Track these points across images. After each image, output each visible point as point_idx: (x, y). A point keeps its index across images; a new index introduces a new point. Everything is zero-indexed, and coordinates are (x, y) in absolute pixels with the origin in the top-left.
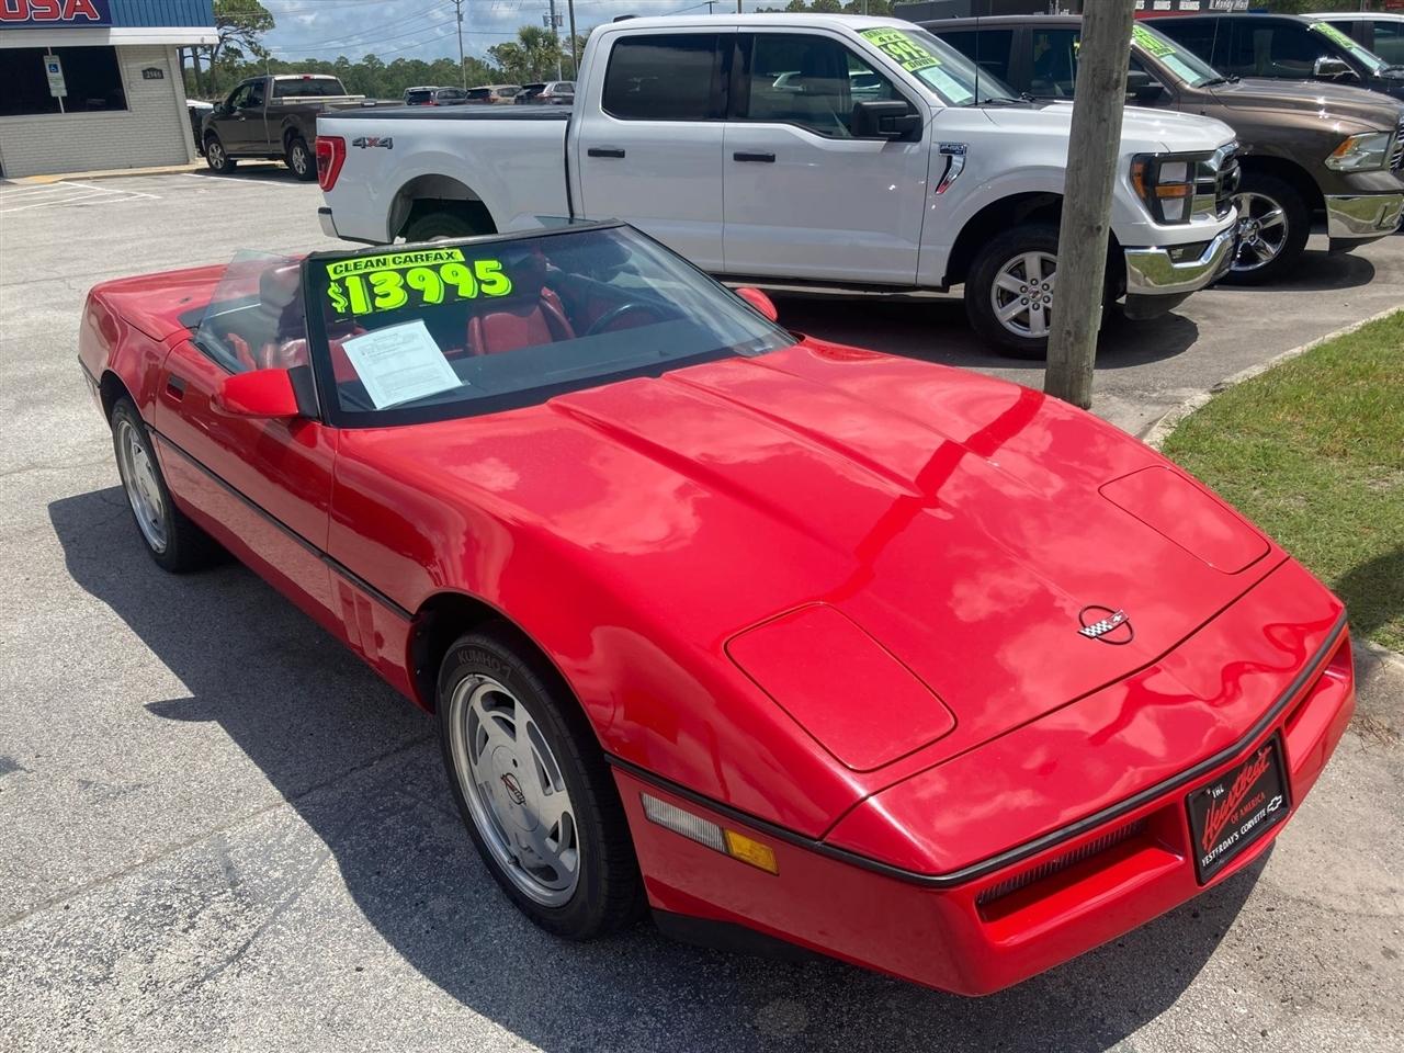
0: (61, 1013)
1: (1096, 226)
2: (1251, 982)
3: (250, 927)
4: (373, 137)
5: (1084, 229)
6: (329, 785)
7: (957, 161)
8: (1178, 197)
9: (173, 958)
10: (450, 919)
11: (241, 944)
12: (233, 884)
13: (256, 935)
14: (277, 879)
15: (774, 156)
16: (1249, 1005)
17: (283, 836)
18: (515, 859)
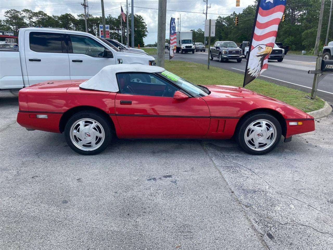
3: (244, 168)
6: (211, 158)
7: (121, 61)
9: (247, 173)
11: (248, 169)
12: (232, 167)
14: (234, 165)
17: (223, 163)
18: (255, 148)
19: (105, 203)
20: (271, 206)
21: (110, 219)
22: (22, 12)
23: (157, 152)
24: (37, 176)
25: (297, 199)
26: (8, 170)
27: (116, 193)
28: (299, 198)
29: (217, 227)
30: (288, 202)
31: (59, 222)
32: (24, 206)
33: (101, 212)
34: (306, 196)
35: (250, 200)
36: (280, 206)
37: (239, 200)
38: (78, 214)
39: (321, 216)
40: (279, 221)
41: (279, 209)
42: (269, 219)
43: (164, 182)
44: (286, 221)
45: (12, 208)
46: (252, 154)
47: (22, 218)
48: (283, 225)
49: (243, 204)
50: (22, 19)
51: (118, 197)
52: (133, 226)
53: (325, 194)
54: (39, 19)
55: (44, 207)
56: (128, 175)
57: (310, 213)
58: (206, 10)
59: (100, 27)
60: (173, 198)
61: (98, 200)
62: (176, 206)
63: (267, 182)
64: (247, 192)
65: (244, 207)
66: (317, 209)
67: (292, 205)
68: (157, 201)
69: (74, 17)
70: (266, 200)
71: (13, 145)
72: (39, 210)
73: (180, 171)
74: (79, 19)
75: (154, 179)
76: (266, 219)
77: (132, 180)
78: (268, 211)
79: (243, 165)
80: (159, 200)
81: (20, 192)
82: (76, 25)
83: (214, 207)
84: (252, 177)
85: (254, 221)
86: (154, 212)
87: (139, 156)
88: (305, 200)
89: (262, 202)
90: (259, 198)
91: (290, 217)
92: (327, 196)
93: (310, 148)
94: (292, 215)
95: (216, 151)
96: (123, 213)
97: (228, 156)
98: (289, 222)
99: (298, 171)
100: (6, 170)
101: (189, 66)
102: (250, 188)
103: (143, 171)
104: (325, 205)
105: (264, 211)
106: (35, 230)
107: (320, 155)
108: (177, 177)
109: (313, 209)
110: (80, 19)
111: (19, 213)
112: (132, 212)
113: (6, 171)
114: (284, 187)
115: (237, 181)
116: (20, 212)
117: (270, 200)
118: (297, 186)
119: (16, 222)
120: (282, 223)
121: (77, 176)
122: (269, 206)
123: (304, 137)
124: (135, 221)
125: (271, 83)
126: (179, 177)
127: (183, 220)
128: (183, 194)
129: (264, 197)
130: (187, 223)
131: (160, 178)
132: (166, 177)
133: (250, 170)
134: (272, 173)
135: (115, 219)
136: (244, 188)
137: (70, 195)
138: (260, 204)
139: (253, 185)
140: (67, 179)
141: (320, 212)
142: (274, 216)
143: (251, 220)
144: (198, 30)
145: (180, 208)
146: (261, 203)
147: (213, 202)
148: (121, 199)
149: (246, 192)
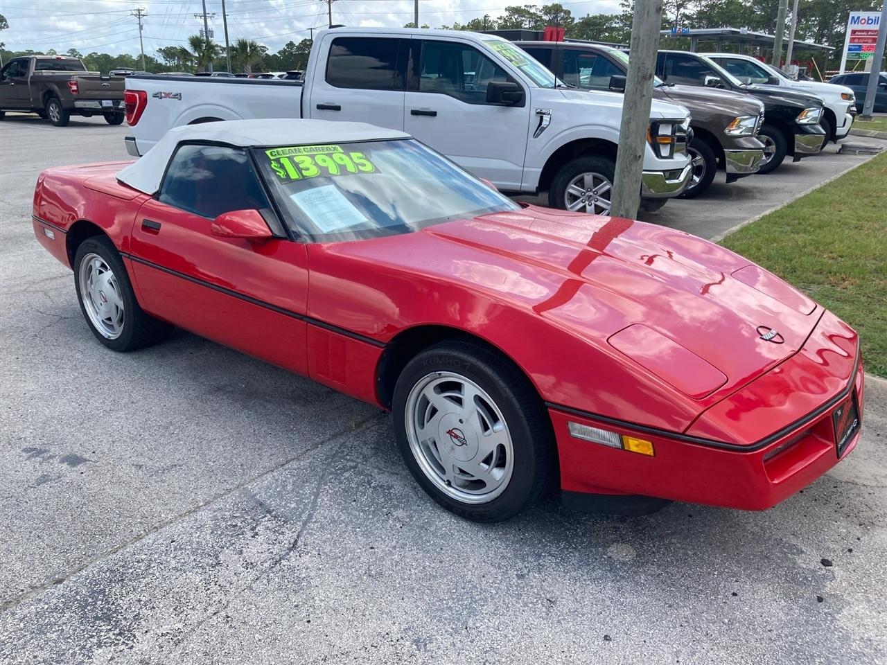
0: (200, 584)
1: (638, 155)
2: (842, 518)
3: (292, 533)
4: (167, 92)
5: (632, 157)
6: (297, 459)
7: (546, 118)
8: (667, 144)
9: (254, 551)
10: (411, 521)
11: (292, 541)
12: (269, 512)
13: (298, 536)
14: (294, 508)
15: (436, 112)
16: (846, 528)
17: (284, 487)
18: (448, 482)
59: (853, 18)
75: (38, 454)
132: (70, 459)
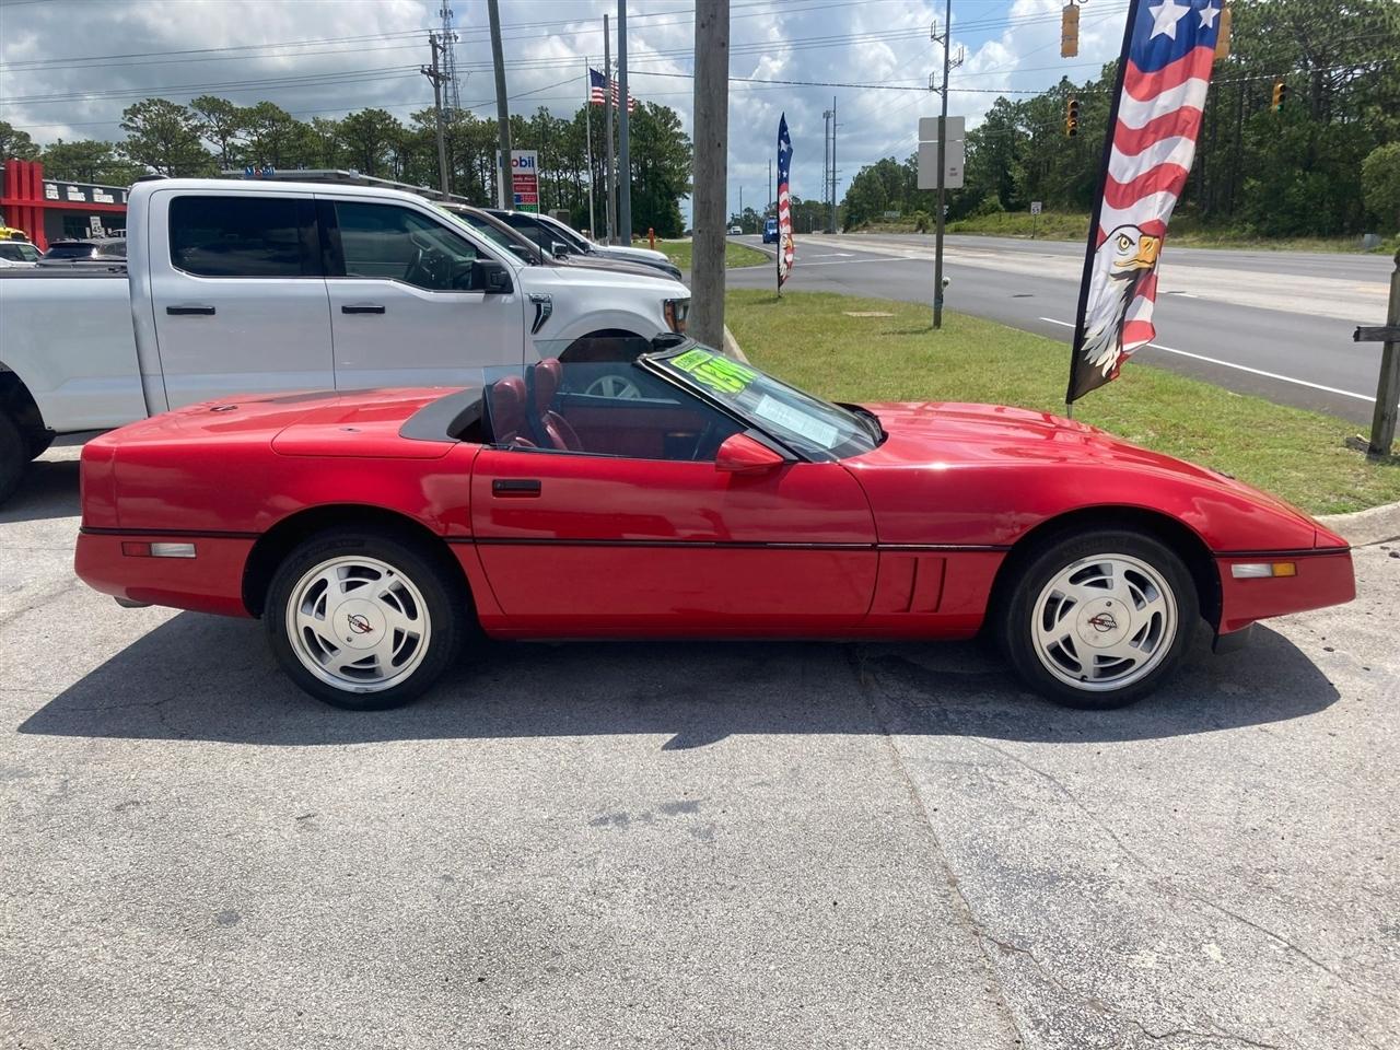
7: (545, 306)
15: (384, 308)
18: (1083, 679)
19: (393, 927)
20: (1117, 948)
21: (400, 997)
22: (191, 111)
23: (657, 697)
24: (138, 803)
25: (1240, 919)
26: (27, 776)
27: (448, 878)
28: (1250, 915)
29: (856, 1044)
30: (1196, 933)
31: (187, 1007)
32: (58, 933)
33: (367, 966)
34: (1287, 901)
35: (1023, 919)
36: (1157, 949)
37: (977, 919)
38: (273, 972)
39: (1341, 1000)
40: (1141, 1021)
41: (1151, 963)
42: (1099, 1009)
43: (658, 834)
44: (1173, 1019)
45: (11, 942)
46: (1069, 707)
47: (41, 984)
48: (1157, 1041)
49: (990, 938)
50: (192, 137)
51: (451, 899)
52: (491, 1031)
53: (1376, 892)
54: (261, 134)
55: (140, 938)
56: (516, 798)
57: (1292, 983)
58: (942, 74)
60: (685, 905)
61: (365, 910)
62: (694, 941)
63: (1117, 835)
64: (1020, 882)
65: (995, 953)
66: (1327, 963)
67: (1213, 945)
68: (614, 919)
69: (398, 122)
70: (1099, 918)
71: (70, 666)
72: (114, 951)
73: (738, 781)
74: (416, 132)
75: (621, 819)
76: (1082, 1012)
77: (526, 823)
78: (1099, 973)
79: (1020, 755)
80: (626, 915)
81: (51, 873)
82: (405, 155)
83: (860, 949)
84: (1053, 812)
85: (1028, 1020)
86: (591, 969)
87: (574, 713)
88: (1278, 925)
89: (1076, 926)
90: (1069, 909)
91: (1194, 1001)
92: (1384, 902)
93: (1337, 676)
94: (1204, 994)
95: (914, 692)
96: (459, 972)
97: (961, 713)
98: (1186, 1028)
99: (1267, 784)
100: (19, 777)
101: (855, 314)
102: (1035, 861)
103: (579, 780)
104: (1365, 947)
105: (1080, 971)
106: (80, 1042)
107: (1379, 712)
108: (720, 811)
109: (1307, 963)
110: (421, 130)
111: (35, 964)
112: (497, 968)
113: (17, 780)
114: (1190, 859)
115: (983, 828)
116: (39, 958)
117: (1117, 921)
118: (1252, 858)
119: (15, 1004)
120: (1155, 1033)
121: (300, 803)
122: (1108, 951)
123: (1319, 625)
124: (506, 1008)
125: (1198, 384)
126: (730, 810)
127: (712, 1009)
128: (733, 888)
129: (1093, 906)
130: (726, 1020)
131: (647, 817)
132: (672, 809)
133: (1050, 778)
134: (1147, 790)
135: (423, 998)
136: (1008, 862)
137: (257, 889)
138: (1069, 939)
139: (1049, 846)
140: (257, 816)
141: (1338, 979)
142: (1122, 998)
143: (1013, 1015)
144: (910, 161)
145: (708, 953)
146: (1071, 935)
147: (858, 924)
148: (465, 907)
149: (1012, 879)
